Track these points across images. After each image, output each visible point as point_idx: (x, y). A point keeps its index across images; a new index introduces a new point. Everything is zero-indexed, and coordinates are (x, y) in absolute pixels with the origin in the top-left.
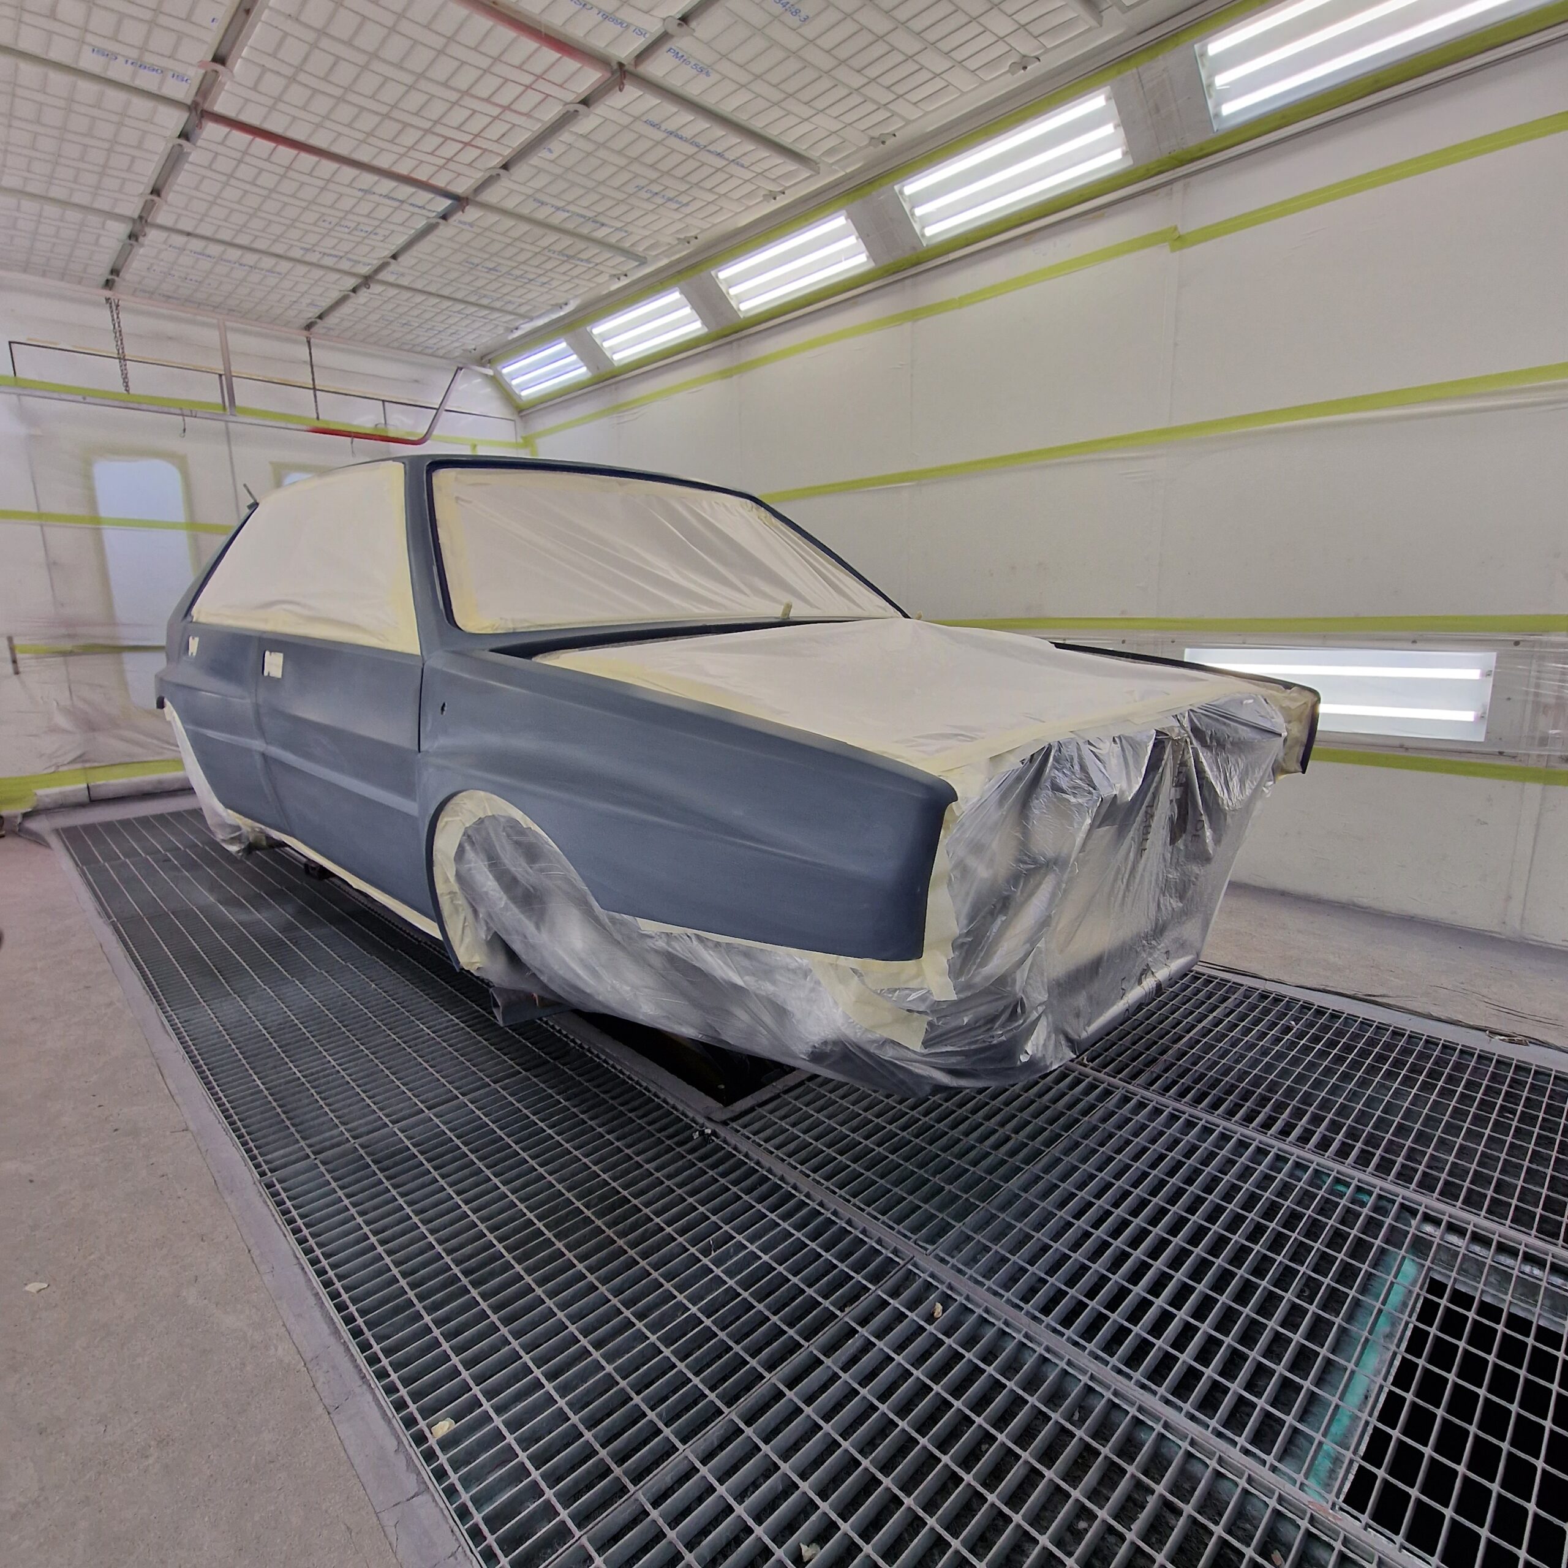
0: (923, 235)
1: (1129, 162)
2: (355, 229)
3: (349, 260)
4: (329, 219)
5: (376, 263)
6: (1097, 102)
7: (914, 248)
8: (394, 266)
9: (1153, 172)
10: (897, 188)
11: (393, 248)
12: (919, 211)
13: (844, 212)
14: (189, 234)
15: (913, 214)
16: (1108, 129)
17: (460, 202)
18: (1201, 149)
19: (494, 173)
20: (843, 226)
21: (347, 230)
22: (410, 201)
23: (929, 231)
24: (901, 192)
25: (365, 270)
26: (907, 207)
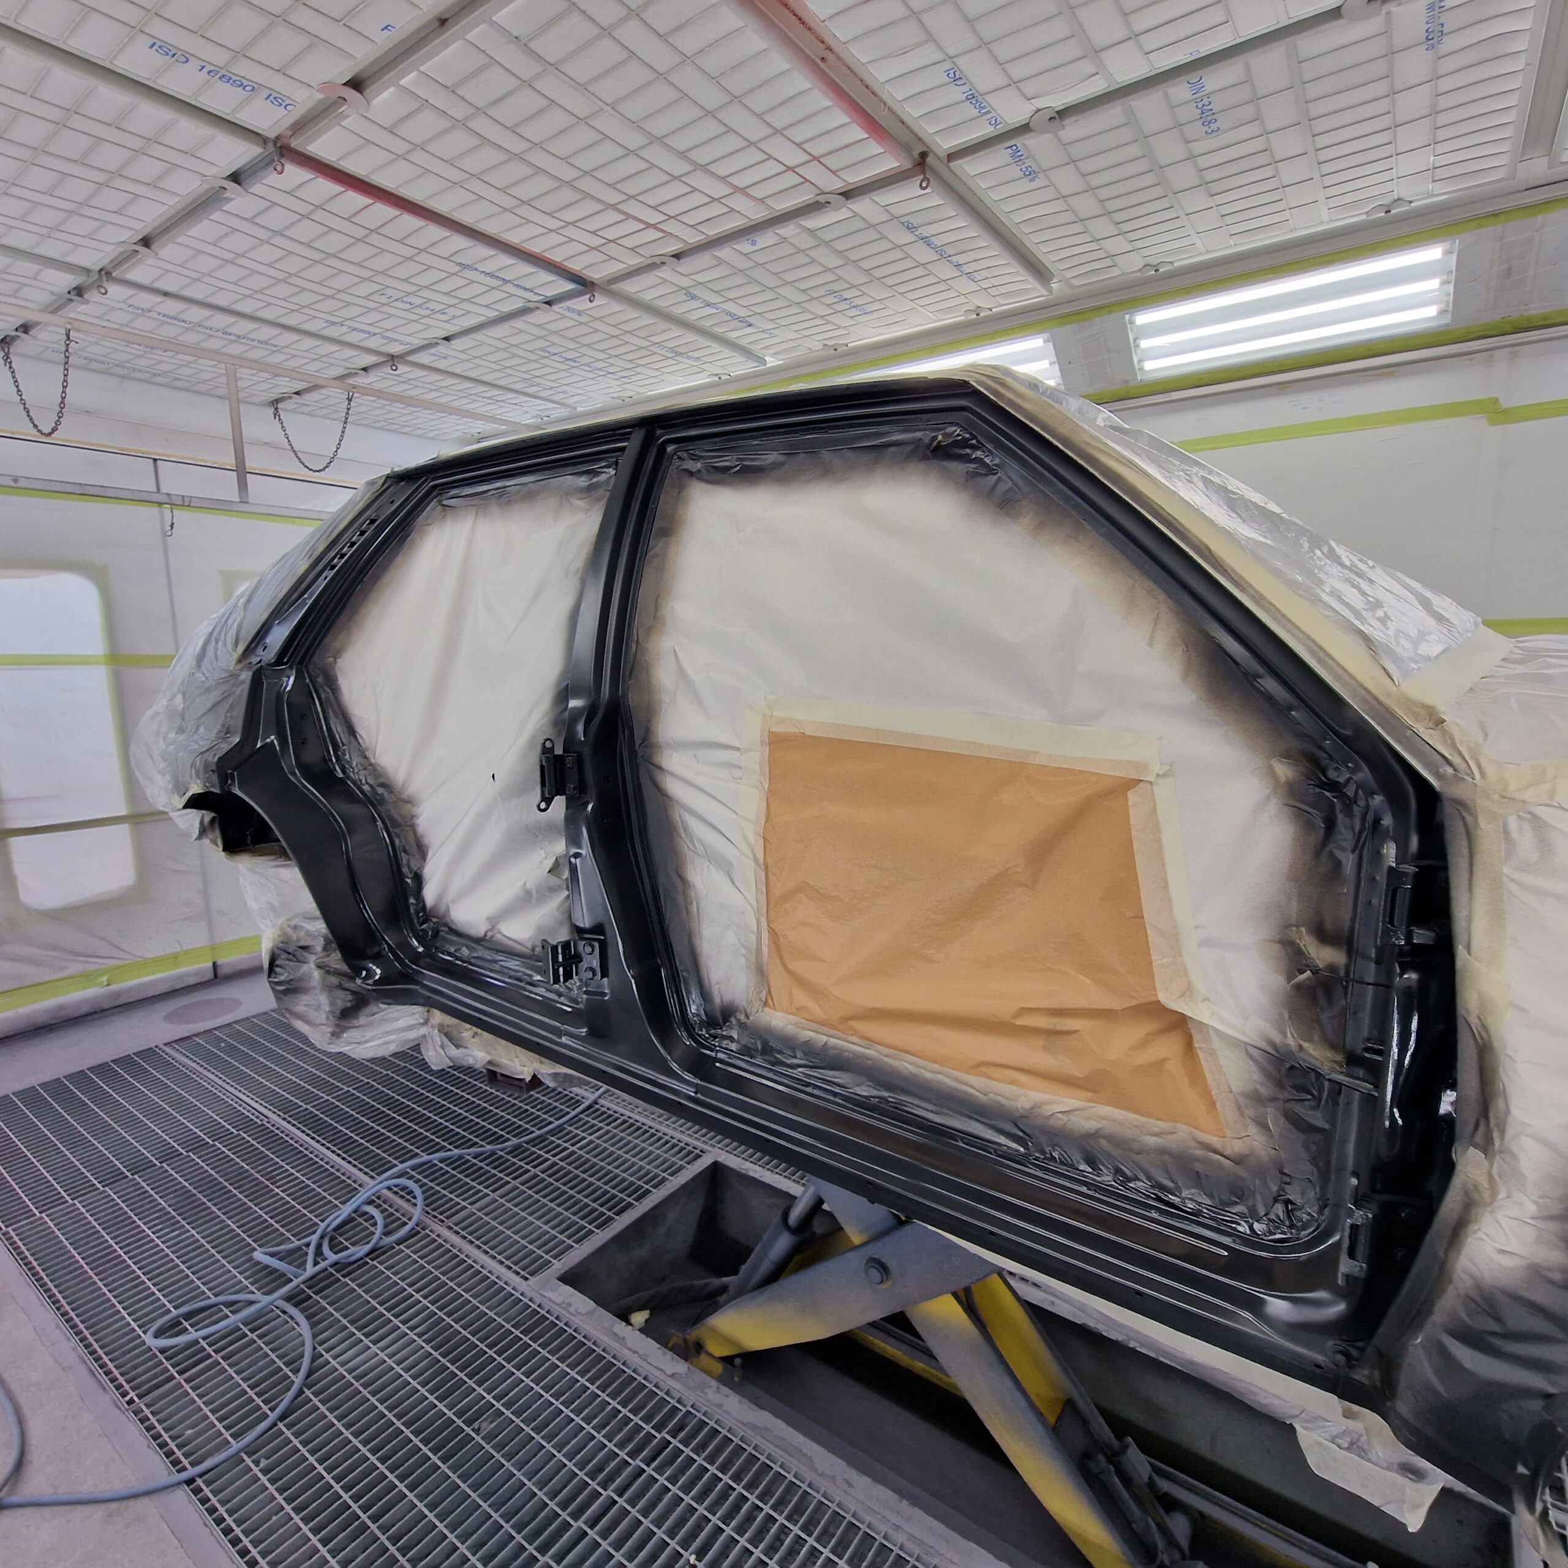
0: (1141, 369)
1: (1447, 319)
2: (420, 306)
3: (383, 337)
4: (389, 292)
5: (417, 342)
6: (1433, 253)
7: (1126, 382)
8: (443, 349)
9: (1474, 335)
10: (1127, 316)
11: (452, 329)
12: (1144, 344)
13: (1046, 335)
14: (166, 294)
15: (1138, 346)
16: (1434, 284)
17: (585, 285)
18: (1545, 319)
19: (658, 260)
20: (1040, 348)
21: (408, 306)
22: (516, 283)
23: (1149, 366)
24: (1132, 322)
25: (395, 349)
26: (1131, 337)
